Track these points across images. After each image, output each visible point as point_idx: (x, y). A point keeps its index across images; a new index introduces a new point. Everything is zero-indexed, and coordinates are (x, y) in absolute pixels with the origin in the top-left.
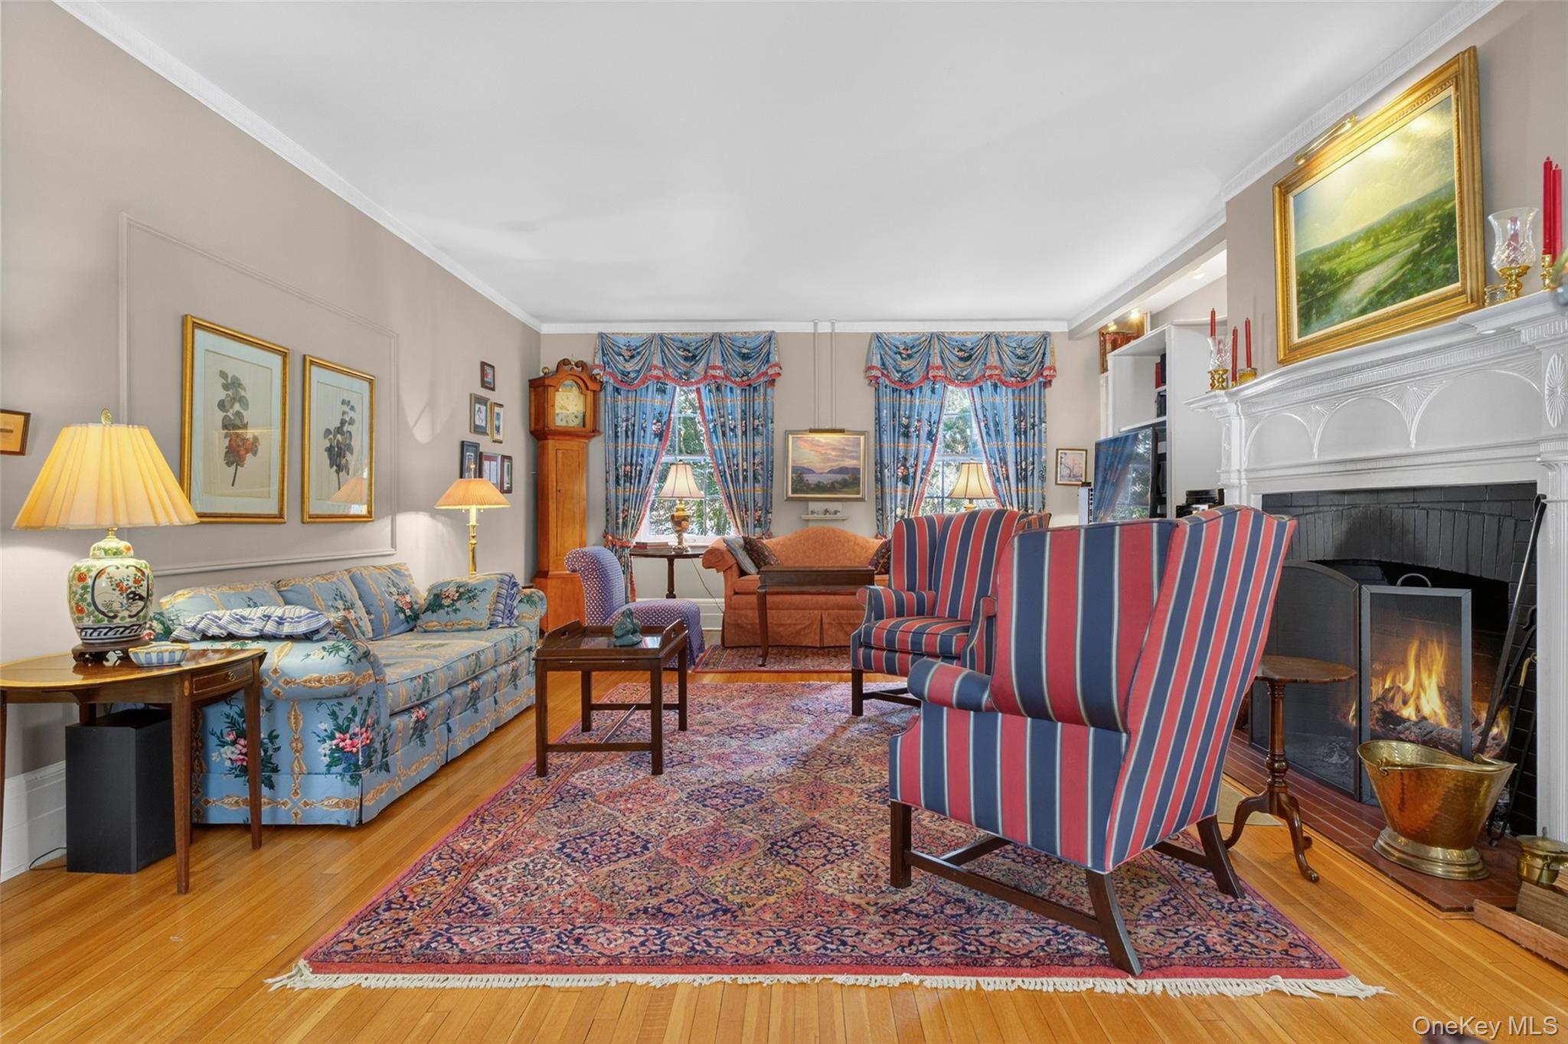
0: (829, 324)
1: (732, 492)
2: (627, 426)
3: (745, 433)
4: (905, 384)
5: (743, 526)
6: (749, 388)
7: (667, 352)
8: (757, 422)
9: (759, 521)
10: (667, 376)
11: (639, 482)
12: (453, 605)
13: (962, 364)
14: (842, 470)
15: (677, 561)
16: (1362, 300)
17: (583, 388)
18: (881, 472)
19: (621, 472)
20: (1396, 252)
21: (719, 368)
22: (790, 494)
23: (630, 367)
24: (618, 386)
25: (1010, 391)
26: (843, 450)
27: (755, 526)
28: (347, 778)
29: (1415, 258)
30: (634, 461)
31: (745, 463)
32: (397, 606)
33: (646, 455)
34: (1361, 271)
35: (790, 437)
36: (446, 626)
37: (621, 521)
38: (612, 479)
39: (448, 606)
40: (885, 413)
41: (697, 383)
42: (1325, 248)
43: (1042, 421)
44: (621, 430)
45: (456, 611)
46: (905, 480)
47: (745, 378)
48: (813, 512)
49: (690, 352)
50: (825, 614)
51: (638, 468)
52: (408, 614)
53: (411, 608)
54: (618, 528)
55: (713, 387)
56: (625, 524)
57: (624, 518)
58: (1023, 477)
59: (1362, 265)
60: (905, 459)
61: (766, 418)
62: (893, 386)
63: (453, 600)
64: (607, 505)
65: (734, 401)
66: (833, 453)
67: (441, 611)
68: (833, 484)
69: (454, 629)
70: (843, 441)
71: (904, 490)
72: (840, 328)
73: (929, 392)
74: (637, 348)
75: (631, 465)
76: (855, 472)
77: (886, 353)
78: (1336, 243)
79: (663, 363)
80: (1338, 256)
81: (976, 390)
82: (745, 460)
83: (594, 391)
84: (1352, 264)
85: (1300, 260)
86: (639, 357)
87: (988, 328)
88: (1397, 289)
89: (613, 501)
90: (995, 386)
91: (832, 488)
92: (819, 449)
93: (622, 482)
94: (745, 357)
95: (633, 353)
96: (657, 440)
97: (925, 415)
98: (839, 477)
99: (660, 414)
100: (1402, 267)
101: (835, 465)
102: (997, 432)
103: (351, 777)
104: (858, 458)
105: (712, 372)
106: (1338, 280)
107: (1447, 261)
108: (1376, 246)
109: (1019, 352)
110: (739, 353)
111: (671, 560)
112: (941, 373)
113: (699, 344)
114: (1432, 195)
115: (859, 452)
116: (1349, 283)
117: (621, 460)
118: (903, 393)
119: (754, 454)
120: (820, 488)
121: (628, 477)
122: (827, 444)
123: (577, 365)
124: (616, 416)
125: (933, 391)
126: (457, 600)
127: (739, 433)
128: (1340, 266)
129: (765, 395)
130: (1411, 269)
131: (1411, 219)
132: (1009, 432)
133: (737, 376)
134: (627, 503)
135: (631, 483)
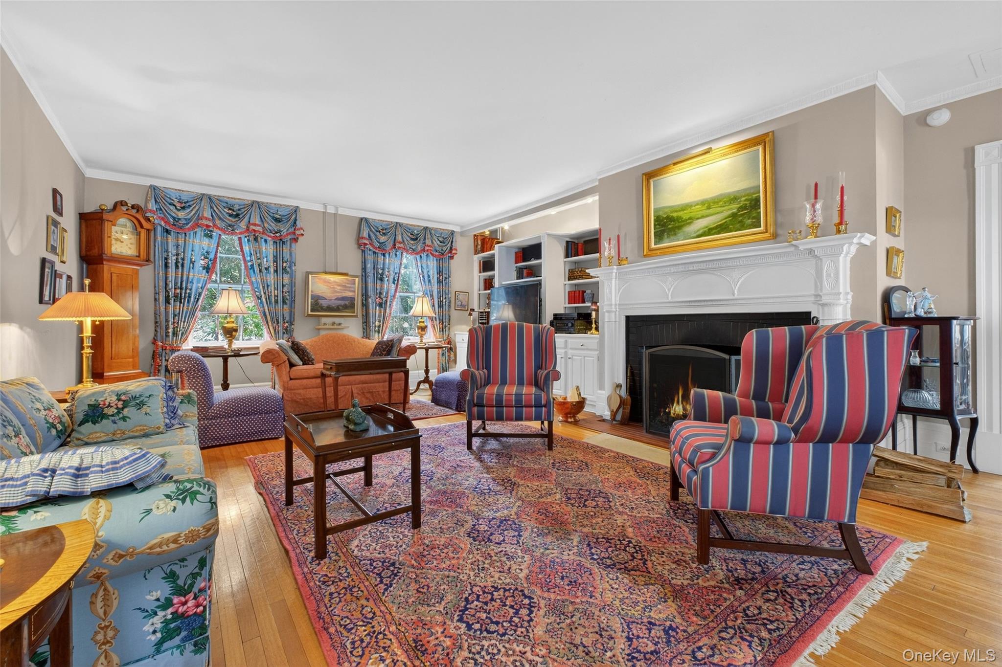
0: (333, 208)
1: (267, 311)
2: (177, 259)
3: (276, 271)
4: (382, 250)
5: (275, 333)
6: (279, 241)
7: (215, 208)
8: (285, 264)
9: (286, 329)
10: (215, 226)
11: (188, 302)
12: (118, 413)
13: (412, 242)
14: (343, 299)
15: (230, 359)
16: (698, 231)
17: (138, 226)
18: (366, 300)
19: (171, 294)
20: (722, 212)
21: (259, 226)
22: (310, 313)
23: (181, 214)
24: (168, 228)
25: (435, 259)
26: (345, 286)
27: (284, 333)
28: (190, 647)
29: (734, 215)
30: (184, 286)
31: (276, 292)
32: (48, 422)
33: (194, 282)
34: (698, 219)
35: (310, 276)
36: (114, 434)
37: (171, 330)
38: (162, 298)
39: (113, 415)
40: (369, 266)
41: (241, 233)
42: (673, 206)
43: (449, 277)
44: (172, 261)
45: (124, 419)
46: (380, 305)
47: (278, 235)
48: (325, 324)
49: (233, 211)
50: (354, 387)
51: (188, 291)
52: (59, 429)
53: (61, 422)
54: (167, 336)
55: (252, 238)
56: (175, 334)
57: (174, 328)
58: (441, 306)
59: (700, 216)
60: (381, 293)
61: (291, 262)
62: (374, 250)
63: (117, 408)
64: (156, 318)
65: (268, 249)
66: (339, 288)
67: (104, 421)
68: (338, 307)
69: (125, 436)
70: (345, 281)
71: (380, 312)
72: (341, 211)
73: (394, 255)
74: (187, 202)
75: (181, 289)
76: (352, 299)
77: (371, 230)
78: (682, 205)
79: (212, 216)
80: (683, 210)
81: (418, 257)
82: (276, 289)
83: (148, 230)
84: (692, 215)
85: (656, 211)
86: (189, 210)
87: (425, 224)
88: (722, 228)
89: (163, 317)
90: (427, 255)
91: (337, 309)
92: (329, 285)
93: (172, 301)
94: (278, 220)
95: (184, 206)
96: (205, 271)
97: (392, 269)
98: (342, 303)
99: (208, 253)
100: (726, 218)
101: (339, 295)
102: (429, 281)
103: (195, 645)
104: (354, 292)
105: (252, 227)
106: (682, 221)
107: (753, 218)
108: (709, 208)
109: (441, 239)
110: (273, 218)
111: (225, 359)
112: (402, 245)
113: (241, 207)
114: (745, 190)
115: (355, 288)
116: (691, 223)
117: (171, 285)
118: (380, 255)
119: (283, 286)
120: (329, 309)
121: (179, 298)
122: (335, 282)
123: (133, 207)
124: (167, 251)
125: (396, 255)
126: (123, 409)
127: (272, 270)
128: (685, 215)
129: (291, 246)
130: (730, 220)
131: (733, 198)
132: (434, 281)
133: (271, 232)
134: (177, 318)
135: (181, 302)
